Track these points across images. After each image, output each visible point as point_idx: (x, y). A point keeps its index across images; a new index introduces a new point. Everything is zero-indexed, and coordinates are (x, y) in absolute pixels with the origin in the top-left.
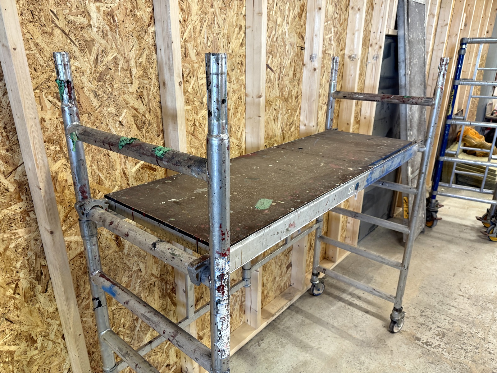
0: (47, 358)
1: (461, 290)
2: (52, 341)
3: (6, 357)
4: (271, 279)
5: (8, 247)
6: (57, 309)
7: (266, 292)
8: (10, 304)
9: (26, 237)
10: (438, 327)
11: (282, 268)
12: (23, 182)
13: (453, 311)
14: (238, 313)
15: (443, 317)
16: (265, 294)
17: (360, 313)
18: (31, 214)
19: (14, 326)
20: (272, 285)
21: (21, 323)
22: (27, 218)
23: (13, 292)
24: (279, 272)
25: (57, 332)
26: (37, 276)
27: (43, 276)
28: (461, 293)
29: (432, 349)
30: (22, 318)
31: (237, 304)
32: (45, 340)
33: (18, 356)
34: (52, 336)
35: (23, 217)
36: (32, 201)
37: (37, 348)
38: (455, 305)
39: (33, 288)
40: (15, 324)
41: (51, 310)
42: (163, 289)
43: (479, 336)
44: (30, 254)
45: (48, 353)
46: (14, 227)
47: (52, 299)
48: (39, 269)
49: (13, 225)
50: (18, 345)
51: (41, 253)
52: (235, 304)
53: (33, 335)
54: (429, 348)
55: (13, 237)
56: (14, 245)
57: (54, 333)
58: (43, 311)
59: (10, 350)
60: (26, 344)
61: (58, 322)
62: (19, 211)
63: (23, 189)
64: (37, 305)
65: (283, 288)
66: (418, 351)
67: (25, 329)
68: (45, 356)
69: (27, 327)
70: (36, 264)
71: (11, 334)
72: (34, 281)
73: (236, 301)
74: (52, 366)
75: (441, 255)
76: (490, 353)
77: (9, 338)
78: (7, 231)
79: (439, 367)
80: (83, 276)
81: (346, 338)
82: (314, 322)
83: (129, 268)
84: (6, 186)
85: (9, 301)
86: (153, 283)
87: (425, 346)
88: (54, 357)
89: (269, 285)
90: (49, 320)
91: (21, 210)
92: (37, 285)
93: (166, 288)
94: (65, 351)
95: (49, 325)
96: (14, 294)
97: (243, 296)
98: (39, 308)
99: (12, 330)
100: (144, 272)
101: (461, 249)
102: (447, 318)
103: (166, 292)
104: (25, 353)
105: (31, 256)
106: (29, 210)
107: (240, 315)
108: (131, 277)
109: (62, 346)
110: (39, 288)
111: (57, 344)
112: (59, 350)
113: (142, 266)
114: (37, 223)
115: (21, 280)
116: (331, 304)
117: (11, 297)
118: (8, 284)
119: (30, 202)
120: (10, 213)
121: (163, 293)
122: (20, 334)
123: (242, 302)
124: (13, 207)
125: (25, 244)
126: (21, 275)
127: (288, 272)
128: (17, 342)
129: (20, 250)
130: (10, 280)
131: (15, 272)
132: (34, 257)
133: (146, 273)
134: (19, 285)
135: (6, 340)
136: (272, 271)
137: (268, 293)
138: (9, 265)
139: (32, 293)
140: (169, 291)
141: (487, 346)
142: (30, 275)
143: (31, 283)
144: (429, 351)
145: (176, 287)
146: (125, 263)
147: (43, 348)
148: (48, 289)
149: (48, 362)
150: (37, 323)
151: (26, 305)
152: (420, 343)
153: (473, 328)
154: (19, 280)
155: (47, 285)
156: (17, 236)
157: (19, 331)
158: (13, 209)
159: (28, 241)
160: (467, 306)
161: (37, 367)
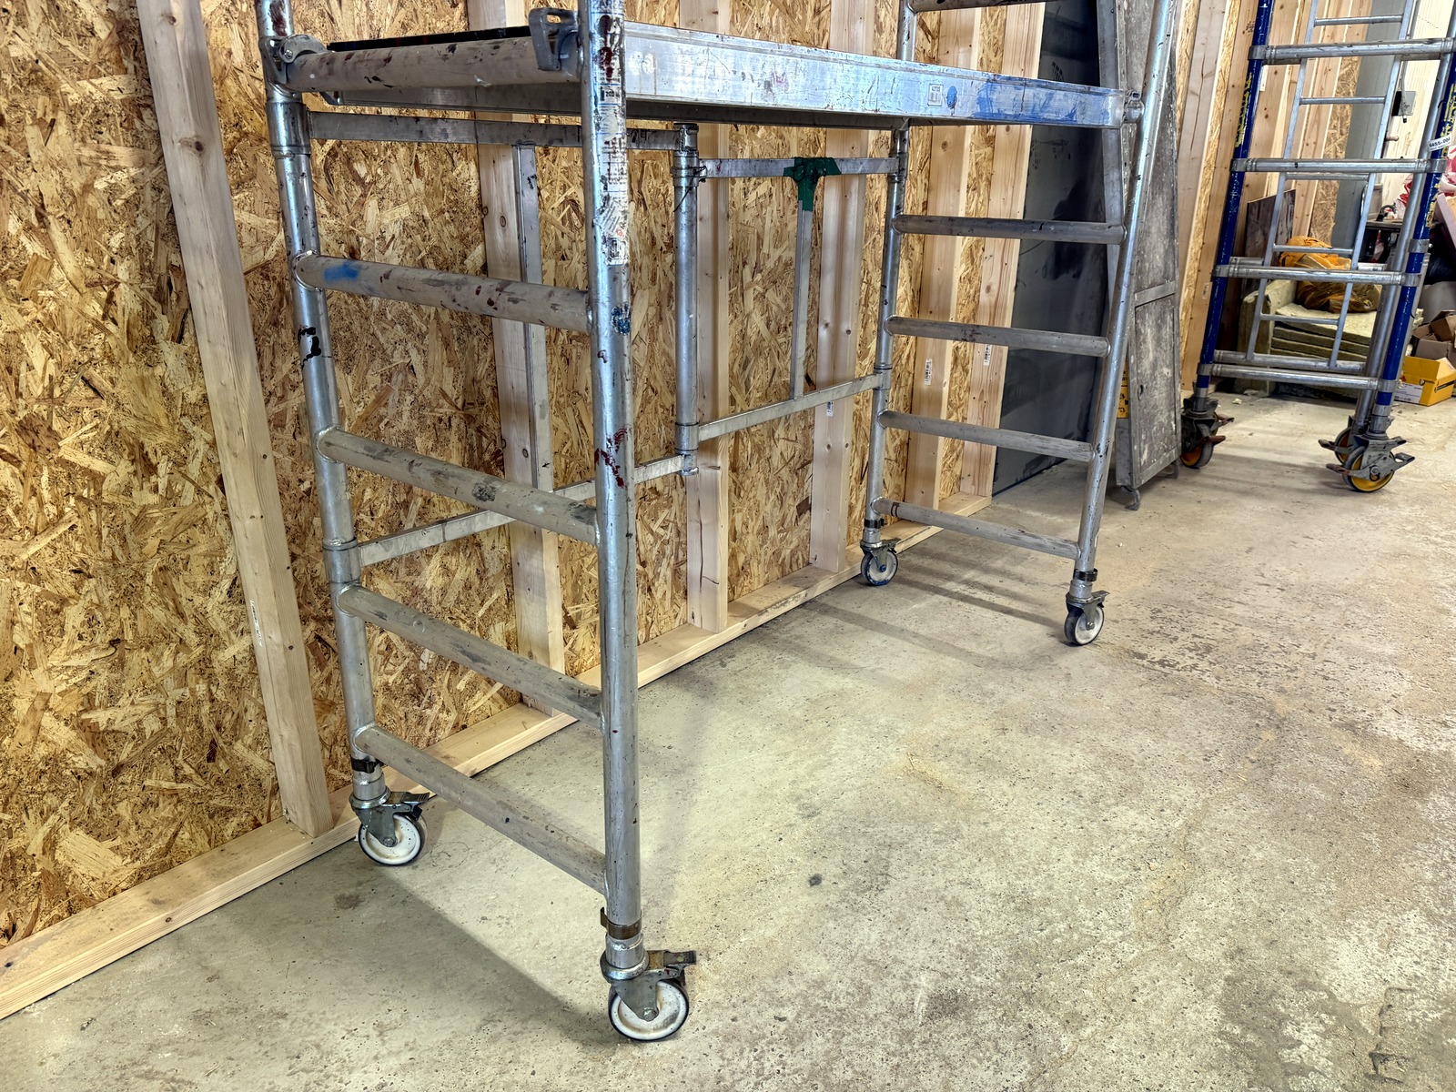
0: (181, 528)
1: (1262, 575)
2: (193, 482)
3: (84, 486)
4: (755, 525)
5: (92, 185)
6: (205, 397)
7: (741, 559)
8: (96, 341)
9: (133, 172)
10: (1195, 636)
11: (786, 506)
12: (128, 21)
13: (1239, 610)
14: (667, 588)
15: (1208, 620)
16: (740, 565)
17: (990, 614)
18: (146, 114)
19: (103, 407)
20: (758, 543)
21: (118, 405)
22: (137, 123)
23: (101, 313)
24: (778, 514)
25: (206, 463)
26: (159, 289)
27: (174, 295)
28: (1261, 580)
29: (1175, 672)
30: (122, 391)
31: (665, 562)
32: (177, 475)
33: (112, 494)
34: (194, 469)
35: (128, 116)
36: (149, 80)
37: (156, 490)
38: (1244, 600)
39: (149, 319)
40: (104, 402)
41: (193, 396)
42: (471, 446)
43: (1302, 649)
44: (143, 222)
45: (184, 512)
46: (106, 136)
47: (194, 366)
48: (163, 271)
49: (104, 129)
50: (112, 462)
51: (169, 230)
52: (659, 563)
53: (148, 449)
54: (1167, 670)
55: (103, 162)
56: (106, 185)
57: (197, 462)
58: (171, 390)
59: (93, 467)
60: (131, 469)
61: (209, 437)
62: (117, 96)
63: (127, 40)
64: (159, 371)
65: (787, 562)
66: (1139, 676)
67: (129, 424)
68: (175, 518)
69: (133, 421)
70: (156, 256)
71: (96, 427)
72: (151, 300)
73: (662, 553)
74: (192, 552)
75: (1219, 515)
76: (1326, 678)
77: (91, 435)
78: (89, 141)
79: (1190, 700)
80: (268, 331)
81: (949, 654)
82: (866, 628)
83: (384, 351)
84: (89, 17)
85: (91, 332)
86: (445, 419)
87: (1157, 667)
88: (197, 530)
89: (751, 540)
90: (186, 421)
91: (122, 97)
92: (158, 313)
93: (480, 445)
94: (225, 523)
95: (187, 437)
96: (104, 317)
97: (682, 546)
98: (162, 378)
99: (97, 414)
100: (421, 380)
101: (1273, 505)
102: (1220, 622)
103: (480, 458)
104: (128, 491)
105: (145, 230)
106: (142, 102)
107: (673, 598)
108: (389, 379)
109: (218, 508)
110: (164, 324)
111: (207, 499)
112: (210, 516)
113: (416, 359)
114: (159, 143)
115: (122, 286)
116: (914, 598)
117: (96, 324)
118: (91, 285)
119: (145, 82)
120: (98, 96)
121: (471, 456)
122: (117, 434)
123: (678, 564)
124: (103, 80)
125: (132, 192)
126: (122, 271)
127: (801, 523)
128: (110, 454)
129: (119, 202)
130: (96, 276)
131: (106, 259)
132: (151, 235)
133: (428, 382)
134: (117, 299)
135: (83, 437)
136: (757, 504)
137: (747, 563)
138: (93, 234)
139: (148, 333)
140: (487, 457)
141: (1320, 666)
142: (143, 282)
143: (144, 303)
144: (1166, 675)
145: (506, 452)
146: (373, 334)
147: (171, 497)
148: (186, 335)
149: (183, 537)
150: (158, 420)
151: (132, 360)
152: (1145, 662)
153: (1287, 638)
154: (117, 284)
155: (183, 323)
156: (113, 163)
157: (116, 426)
158: (105, 88)
159: (139, 185)
160: (1276, 602)
161: (156, 542)
